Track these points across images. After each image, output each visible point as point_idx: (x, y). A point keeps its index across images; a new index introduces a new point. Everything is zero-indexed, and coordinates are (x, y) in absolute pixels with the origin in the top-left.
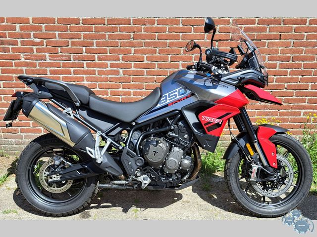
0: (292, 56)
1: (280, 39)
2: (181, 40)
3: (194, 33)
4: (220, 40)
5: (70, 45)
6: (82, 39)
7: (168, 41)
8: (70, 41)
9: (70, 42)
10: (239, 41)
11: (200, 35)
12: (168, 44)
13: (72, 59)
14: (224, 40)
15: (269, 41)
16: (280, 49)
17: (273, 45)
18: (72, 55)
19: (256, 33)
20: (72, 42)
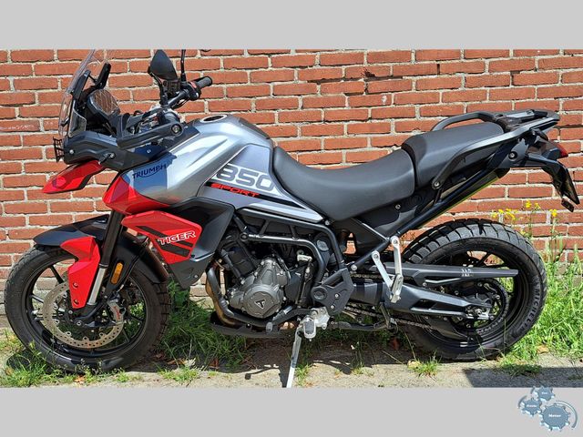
0: (466, 105)
1: (439, 74)
2: (249, 83)
3: (274, 69)
4: (324, 80)
5: (37, 101)
6: (60, 89)
7: (224, 86)
8: (37, 93)
9: (37, 96)
10: (362, 80)
11: (284, 71)
12: (225, 91)
13: (42, 128)
14: (331, 80)
15: (418, 78)
16: (441, 92)
17: (425, 85)
18: (41, 120)
19: (391, 64)
20: (40, 95)
